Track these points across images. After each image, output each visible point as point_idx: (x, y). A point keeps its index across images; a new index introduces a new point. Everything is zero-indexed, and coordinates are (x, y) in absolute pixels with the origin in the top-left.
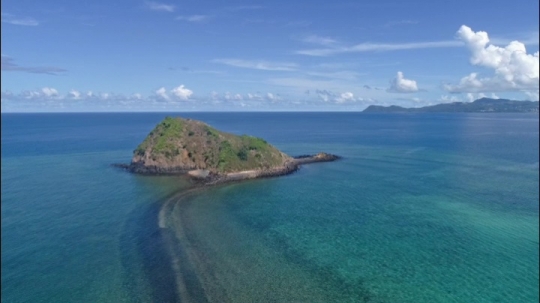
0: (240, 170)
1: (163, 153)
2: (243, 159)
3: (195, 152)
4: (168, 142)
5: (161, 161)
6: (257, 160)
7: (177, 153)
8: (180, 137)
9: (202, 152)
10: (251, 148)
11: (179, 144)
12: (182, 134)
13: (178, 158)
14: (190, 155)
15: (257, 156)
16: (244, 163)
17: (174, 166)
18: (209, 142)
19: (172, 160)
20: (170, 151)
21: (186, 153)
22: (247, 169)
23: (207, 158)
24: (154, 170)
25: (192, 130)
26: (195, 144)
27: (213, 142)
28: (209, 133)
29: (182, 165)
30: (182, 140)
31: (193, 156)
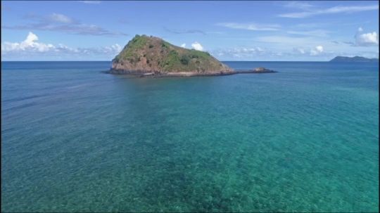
0: (179, 71)
1: (128, 59)
2: (185, 64)
3: (152, 60)
4: (134, 52)
5: (127, 65)
6: (196, 65)
7: (139, 60)
8: (143, 49)
9: (157, 59)
10: (193, 57)
11: (141, 53)
12: (145, 47)
13: (139, 63)
14: (148, 62)
15: (197, 62)
16: (184, 67)
17: (136, 69)
18: (162, 52)
19: (135, 66)
20: (134, 59)
21: (145, 60)
22: (186, 71)
23: (159, 63)
24: (121, 72)
25: (152, 44)
26: (153, 54)
27: (165, 52)
28: (164, 46)
29: (142, 69)
30: (144, 51)
31: (151, 62)
